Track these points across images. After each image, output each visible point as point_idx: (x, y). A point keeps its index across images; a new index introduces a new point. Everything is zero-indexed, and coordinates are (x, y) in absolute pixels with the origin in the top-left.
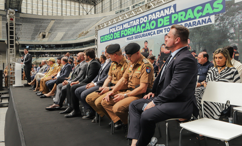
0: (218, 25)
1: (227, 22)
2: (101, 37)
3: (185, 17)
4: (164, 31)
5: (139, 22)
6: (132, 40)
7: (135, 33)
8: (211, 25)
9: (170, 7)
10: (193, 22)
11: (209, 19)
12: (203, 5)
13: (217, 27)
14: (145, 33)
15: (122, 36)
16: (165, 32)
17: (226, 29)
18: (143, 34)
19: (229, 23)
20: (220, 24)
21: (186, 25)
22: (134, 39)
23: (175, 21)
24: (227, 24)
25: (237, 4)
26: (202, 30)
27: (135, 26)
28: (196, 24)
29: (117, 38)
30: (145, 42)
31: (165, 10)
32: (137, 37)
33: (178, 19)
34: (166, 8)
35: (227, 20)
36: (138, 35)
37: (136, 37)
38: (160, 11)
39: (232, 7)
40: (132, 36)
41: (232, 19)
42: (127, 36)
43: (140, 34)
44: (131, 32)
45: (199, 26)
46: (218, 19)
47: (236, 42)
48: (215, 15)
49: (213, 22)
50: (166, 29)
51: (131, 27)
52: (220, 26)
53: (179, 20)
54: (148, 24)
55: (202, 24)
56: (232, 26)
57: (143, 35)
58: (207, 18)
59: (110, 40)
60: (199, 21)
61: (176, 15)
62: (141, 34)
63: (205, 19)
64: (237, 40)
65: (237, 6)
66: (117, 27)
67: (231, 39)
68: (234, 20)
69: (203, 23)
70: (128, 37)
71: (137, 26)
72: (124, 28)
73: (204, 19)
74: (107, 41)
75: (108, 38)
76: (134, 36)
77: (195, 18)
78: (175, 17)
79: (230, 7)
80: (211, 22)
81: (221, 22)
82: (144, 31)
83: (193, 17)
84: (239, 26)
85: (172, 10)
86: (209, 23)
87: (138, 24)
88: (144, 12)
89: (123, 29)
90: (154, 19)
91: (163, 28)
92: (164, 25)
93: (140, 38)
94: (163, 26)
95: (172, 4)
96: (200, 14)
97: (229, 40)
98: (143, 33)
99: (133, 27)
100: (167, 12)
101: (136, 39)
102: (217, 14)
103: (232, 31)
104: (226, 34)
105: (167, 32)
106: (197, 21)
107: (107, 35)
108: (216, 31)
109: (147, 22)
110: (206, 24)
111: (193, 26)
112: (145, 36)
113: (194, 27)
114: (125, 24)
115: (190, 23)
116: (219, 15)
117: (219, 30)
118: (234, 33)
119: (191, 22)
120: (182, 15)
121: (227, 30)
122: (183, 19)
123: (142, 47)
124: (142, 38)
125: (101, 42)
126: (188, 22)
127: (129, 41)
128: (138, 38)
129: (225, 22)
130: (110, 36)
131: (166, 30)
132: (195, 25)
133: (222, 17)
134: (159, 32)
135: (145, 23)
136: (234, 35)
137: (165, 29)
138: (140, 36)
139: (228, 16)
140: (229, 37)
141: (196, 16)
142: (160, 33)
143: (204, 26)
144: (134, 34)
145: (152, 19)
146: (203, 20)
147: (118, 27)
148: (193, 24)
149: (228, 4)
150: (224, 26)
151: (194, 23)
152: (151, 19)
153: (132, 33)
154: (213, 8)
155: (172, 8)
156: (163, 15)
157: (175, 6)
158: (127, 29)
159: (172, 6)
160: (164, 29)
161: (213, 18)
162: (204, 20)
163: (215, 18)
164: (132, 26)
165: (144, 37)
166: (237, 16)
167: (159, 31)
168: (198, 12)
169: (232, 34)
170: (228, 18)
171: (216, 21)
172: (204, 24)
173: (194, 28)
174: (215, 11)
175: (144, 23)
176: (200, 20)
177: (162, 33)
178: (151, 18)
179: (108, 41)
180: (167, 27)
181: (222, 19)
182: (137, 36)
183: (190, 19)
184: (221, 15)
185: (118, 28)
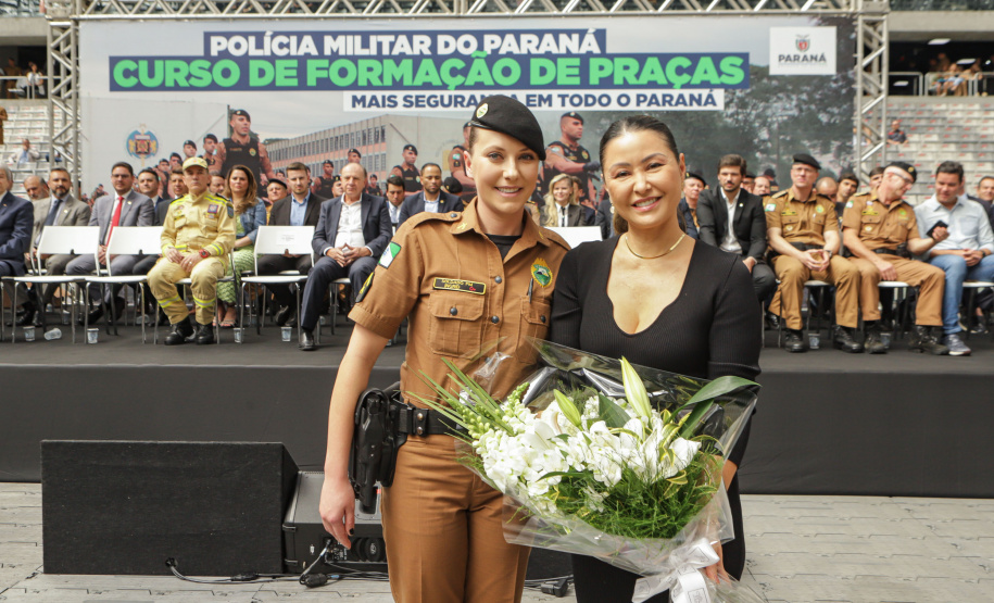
0: (732, 115)
1: (754, 112)
2: (114, 61)
3: (638, 76)
4: (557, 101)
5: (433, 47)
6: (387, 109)
7: (408, 82)
8: (714, 112)
9: (582, 33)
10: (664, 96)
11: (710, 96)
12: (695, 58)
13: (729, 120)
14: (467, 94)
15: (311, 82)
16: (563, 104)
17: (751, 128)
18: (456, 97)
19: (758, 116)
20: (737, 114)
21: (642, 99)
22: (400, 109)
23: (601, 79)
24: (752, 117)
25: (775, 77)
26: (689, 120)
27: (402, 56)
28: (674, 102)
29: (272, 87)
30: (466, 126)
31: (563, 38)
32: (417, 101)
33: (612, 76)
34: (569, 33)
35: (753, 108)
36: (424, 96)
37: (413, 100)
38: (540, 34)
39: (765, 81)
40: (387, 93)
41: (765, 108)
42: (354, 86)
43: (438, 93)
44: (381, 77)
45: (681, 108)
46: (731, 101)
47: (773, 161)
48: (726, 91)
49: (720, 106)
50: (567, 96)
51: (380, 57)
52: (737, 121)
53: (618, 81)
54: (479, 65)
55: (691, 104)
56: (764, 124)
57: (457, 101)
58: (705, 93)
59: (214, 87)
60: (681, 96)
61: (605, 62)
62: (446, 94)
63: (700, 96)
64: (774, 156)
65: (774, 83)
66: (273, 37)
67: (762, 152)
68: (769, 112)
69: (694, 103)
70: (359, 94)
71: (417, 60)
72: (327, 52)
73: (696, 92)
74: (177, 87)
75: (189, 77)
76: (400, 95)
77: (670, 85)
78: (601, 68)
79: (760, 79)
80: (714, 103)
81: (740, 111)
82: (462, 87)
83: (662, 81)
84: (780, 127)
85: (590, 44)
86: (710, 107)
87: (427, 52)
88: (459, 17)
89: (321, 56)
90: (509, 55)
91: (555, 93)
92: (559, 82)
93: (437, 105)
94: (553, 85)
95: (592, 25)
96: (685, 78)
97: (758, 155)
98: (454, 93)
99: (398, 59)
100: (569, 44)
101: (414, 109)
102: (731, 90)
103: (764, 135)
104: (751, 141)
105: (569, 108)
106: (675, 93)
107: (189, 60)
108: (726, 128)
109: (478, 57)
110: (702, 108)
111: (664, 105)
112: (465, 103)
113: (667, 108)
114: (335, 35)
115: (654, 96)
116: (734, 94)
117: (736, 129)
118: (769, 140)
119: (659, 93)
120: (626, 68)
121: (753, 132)
122: (632, 81)
123: (452, 141)
124: (452, 108)
125: (114, 87)
126: (649, 93)
127: (367, 109)
128: (424, 106)
129: (748, 111)
130: (210, 70)
131: (567, 100)
132: (671, 105)
133: (741, 100)
134: (537, 103)
135: (469, 60)
136: (769, 145)
137: (563, 97)
138: (437, 102)
139: (756, 98)
140: (757, 148)
141: (672, 80)
142: (540, 105)
143: (696, 112)
144: (398, 85)
145: (502, 52)
146: (692, 97)
147: (284, 39)
148: (664, 102)
149: (756, 74)
150: (746, 121)
151: (668, 99)
152: (495, 52)
153: (388, 82)
154: (720, 73)
155: (590, 39)
156: (554, 50)
157: (601, 36)
158: (355, 59)
159: (591, 30)
160: (559, 96)
161: (719, 95)
162: (697, 97)
163: (726, 97)
164: (386, 51)
165: (462, 106)
166: (775, 105)
167: (537, 99)
168: (680, 71)
169: (764, 141)
170: (755, 105)
171: (727, 105)
172: (695, 107)
173: (668, 112)
174: (725, 80)
175: (456, 54)
176: (687, 93)
177: (550, 105)
178: (495, 46)
179: (192, 88)
180: (571, 92)
181: (743, 104)
182: (417, 97)
183: (652, 85)
184: (739, 93)
185: (281, 46)
